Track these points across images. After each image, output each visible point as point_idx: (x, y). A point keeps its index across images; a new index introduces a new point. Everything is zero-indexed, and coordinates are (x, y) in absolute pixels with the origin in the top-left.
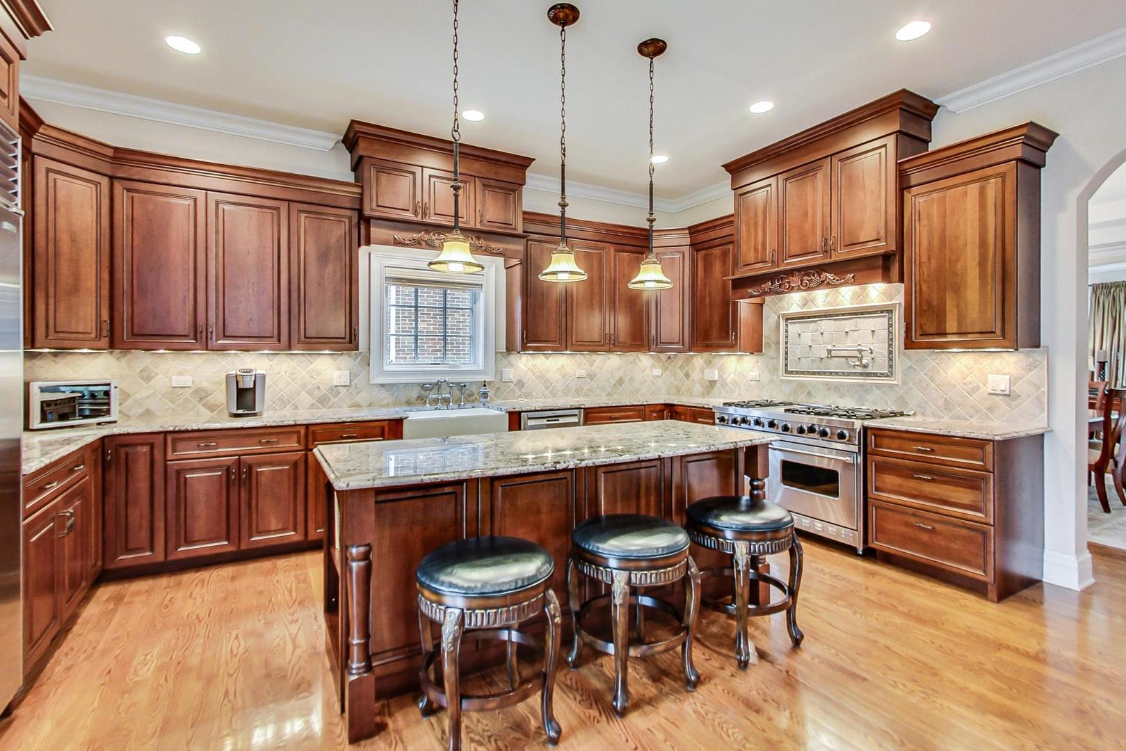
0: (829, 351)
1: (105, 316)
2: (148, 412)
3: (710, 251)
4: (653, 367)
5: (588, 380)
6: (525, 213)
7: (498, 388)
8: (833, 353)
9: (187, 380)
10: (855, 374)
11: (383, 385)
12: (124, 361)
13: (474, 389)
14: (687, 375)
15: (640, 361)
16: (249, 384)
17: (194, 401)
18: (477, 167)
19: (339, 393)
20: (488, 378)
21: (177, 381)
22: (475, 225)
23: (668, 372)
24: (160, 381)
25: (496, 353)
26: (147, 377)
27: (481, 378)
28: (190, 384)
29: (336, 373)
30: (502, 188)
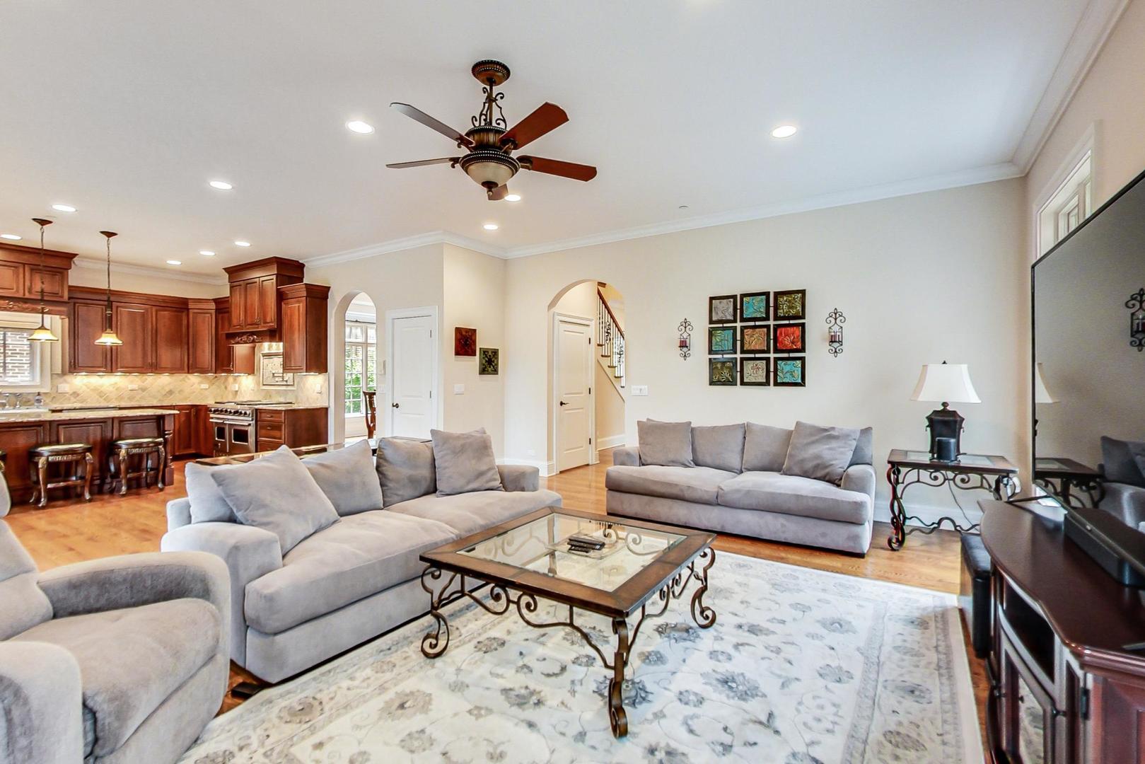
0: (273, 374)
3: (224, 315)
4: (200, 383)
5: (140, 391)
6: (70, 287)
7: (54, 397)
8: (275, 375)
10: (283, 385)
13: (30, 397)
14: (226, 388)
15: (189, 379)
18: (25, 258)
20: (42, 391)
22: (24, 295)
23: (214, 386)
25: (52, 375)
27: (37, 391)
30: (49, 271)
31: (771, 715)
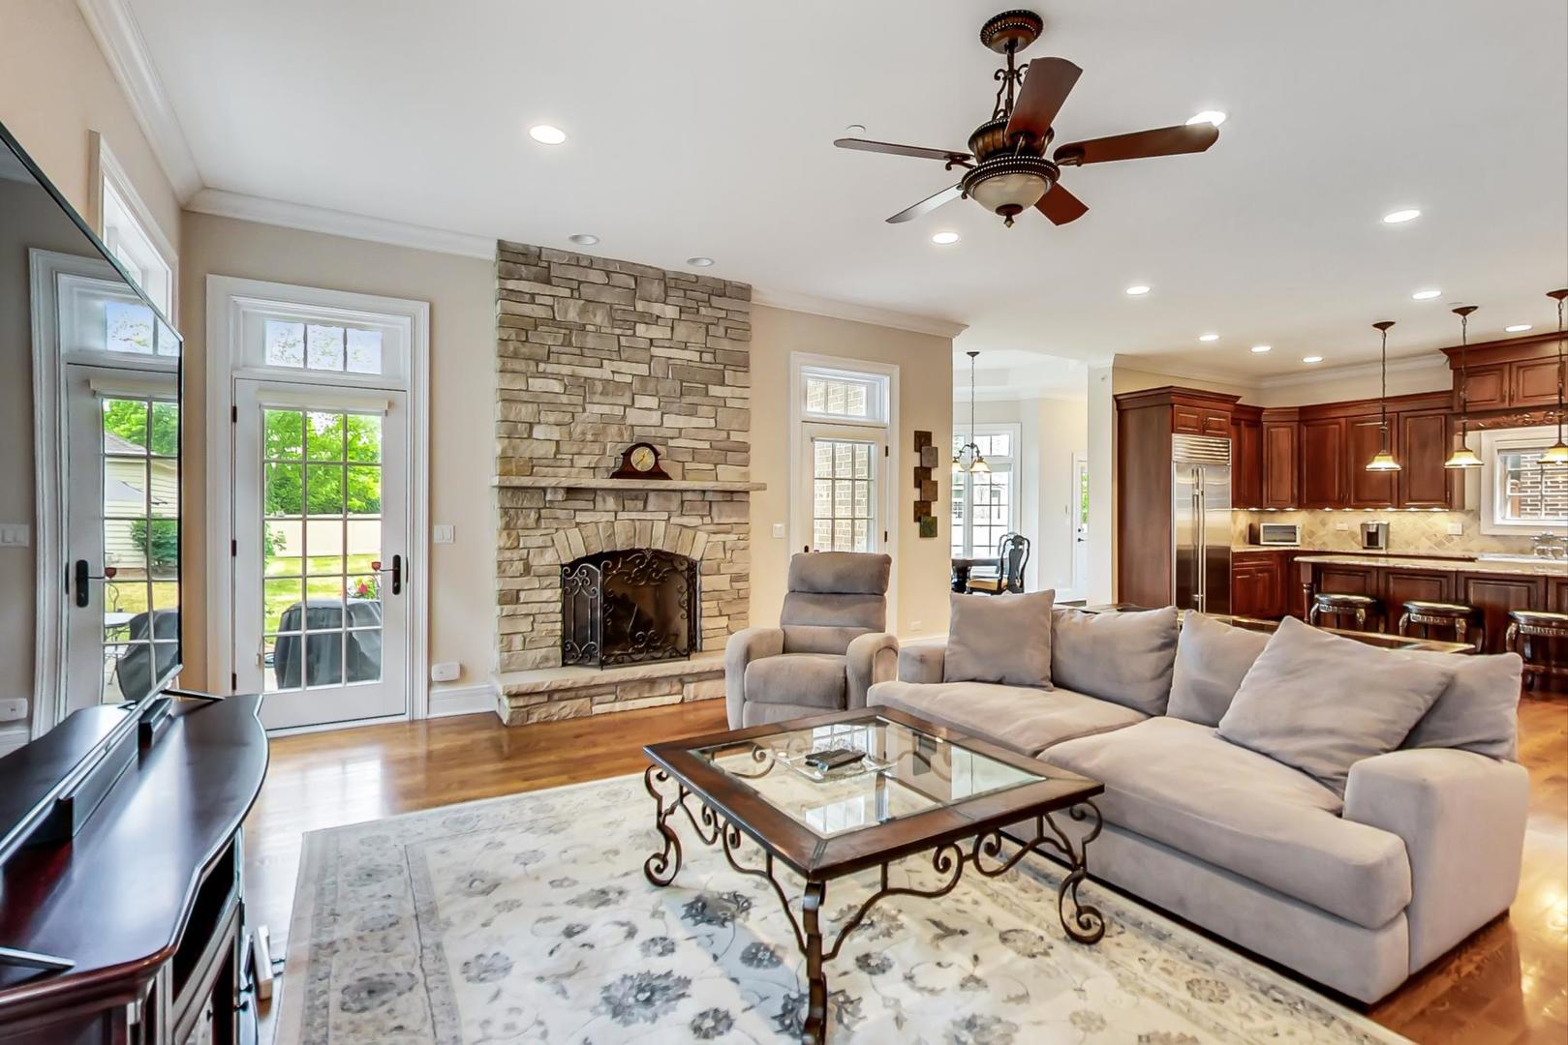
1: (1296, 491)
2: (1324, 543)
9: (1345, 526)
11: (1494, 536)
12: (1311, 516)
16: (1373, 530)
17: (1350, 539)
19: (1453, 539)
21: (1339, 526)
24: (1330, 527)
26: (1324, 524)
28: (1346, 529)
29: (1450, 525)
31: (563, 992)
